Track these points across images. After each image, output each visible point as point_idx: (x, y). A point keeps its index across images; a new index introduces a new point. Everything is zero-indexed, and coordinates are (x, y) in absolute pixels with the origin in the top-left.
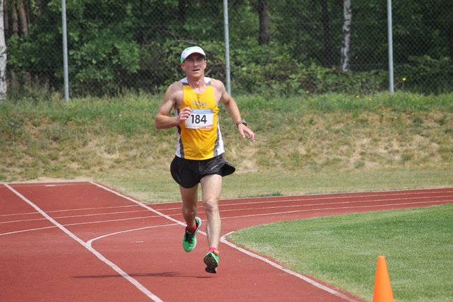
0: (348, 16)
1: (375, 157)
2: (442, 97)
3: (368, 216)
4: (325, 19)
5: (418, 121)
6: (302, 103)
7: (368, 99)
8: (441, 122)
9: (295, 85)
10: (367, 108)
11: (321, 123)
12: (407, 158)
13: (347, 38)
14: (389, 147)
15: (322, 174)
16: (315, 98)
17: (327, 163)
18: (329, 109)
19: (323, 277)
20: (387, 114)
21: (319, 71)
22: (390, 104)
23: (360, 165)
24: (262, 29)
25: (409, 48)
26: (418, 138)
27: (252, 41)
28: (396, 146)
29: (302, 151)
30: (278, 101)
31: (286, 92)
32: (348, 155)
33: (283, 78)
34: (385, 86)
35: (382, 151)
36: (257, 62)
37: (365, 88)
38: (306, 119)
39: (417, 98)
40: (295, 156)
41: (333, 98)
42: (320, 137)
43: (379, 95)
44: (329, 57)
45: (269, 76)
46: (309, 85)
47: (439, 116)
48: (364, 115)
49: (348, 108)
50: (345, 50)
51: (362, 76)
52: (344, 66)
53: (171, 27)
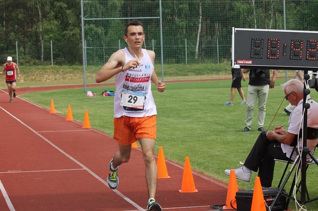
0: (43, 49)
1: (49, 79)
2: (63, 66)
3: (48, 92)
4: (38, 50)
5: (58, 72)
6: (33, 68)
7: (47, 67)
8: (63, 72)
9: (32, 64)
10: (47, 69)
11: (37, 72)
12: (56, 79)
13: (43, 54)
14: (52, 77)
15: (38, 83)
16: (36, 67)
17: (39, 80)
18: (39, 69)
19: (40, 104)
20: (51, 70)
21: (37, 61)
22: (52, 68)
23: (46, 81)
24: (24, 52)
25: (55, 56)
26: (58, 75)
27: (23, 55)
28: (53, 77)
29: (34, 78)
30: (28, 67)
31: (30, 65)
32: (43, 79)
33: (29, 62)
34: (51, 64)
35: (50, 78)
36: (24, 59)
37: (47, 65)
38: (34, 71)
39: (57, 66)
40: (32, 79)
41: (40, 67)
42: (37, 75)
43: (50, 66)
44: (39, 58)
45: (26, 62)
46: (35, 64)
47: (62, 70)
48: (47, 70)
49: (43, 69)
50: (42, 57)
51: (46, 62)
52: (42, 60)
53: (5, 52)
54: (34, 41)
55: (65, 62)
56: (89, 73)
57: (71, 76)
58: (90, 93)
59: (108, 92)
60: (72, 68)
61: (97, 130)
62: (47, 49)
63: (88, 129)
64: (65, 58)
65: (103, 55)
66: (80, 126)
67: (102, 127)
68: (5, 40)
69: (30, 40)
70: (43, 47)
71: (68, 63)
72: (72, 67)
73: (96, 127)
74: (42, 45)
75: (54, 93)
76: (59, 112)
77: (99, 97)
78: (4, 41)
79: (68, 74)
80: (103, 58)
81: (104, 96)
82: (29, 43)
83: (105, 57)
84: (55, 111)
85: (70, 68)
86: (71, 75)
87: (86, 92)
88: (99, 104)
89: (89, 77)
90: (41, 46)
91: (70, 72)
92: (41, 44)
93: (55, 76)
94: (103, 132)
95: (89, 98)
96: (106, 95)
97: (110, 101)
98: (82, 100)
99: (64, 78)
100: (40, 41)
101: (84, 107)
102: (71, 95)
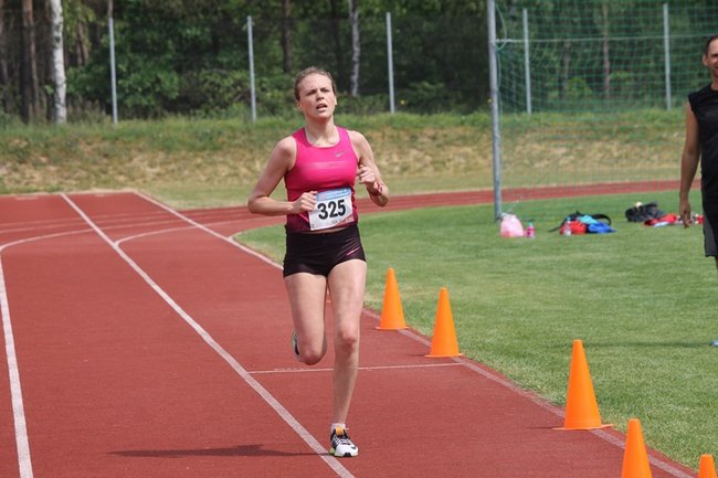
0: (357, 49)
2: (434, 117)
4: (338, 50)
5: (414, 138)
7: (372, 119)
8: (434, 138)
10: (372, 127)
12: (404, 169)
13: (357, 67)
14: (390, 159)
20: (388, 131)
22: (390, 123)
24: (285, 60)
26: (414, 152)
27: (277, 70)
28: (395, 158)
34: (387, 108)
36: (279, 88)
37: (372, 110)
39: (413, 118)
43: (382, 116)
47: (431, 133)
50: (355, 78)
51: (370, 99)
52: (355, 92)
53: (206, 59)
54: (322, 16)
55: (446, 98)
56: (539, 141)
57: (466, 156)
58: (512, 225)
59: (587, 220)
60: (473, 124)
61: (479, 363)
62: (373, 45)
63: (447, 360)
64: (448, 79)
65: (600, 71)
66: (420, 351)
67: (505, 351)
68: (205, 11)
69: (306, 9)
70: (356, 38)
71: (459, 102)
72: (471, 117)
73: (479, 356)
74: (356, 33)
77: (545, 237)
78: (201, 16)
79: (453, 148)
80: (600, 80)
81: (568, 233)
82: (302, 27)
83: (609, 78)
85: (462, 123)
86: (469, 150)
87: (499, 219)
88: (531, 267)
89: (541, 159)
90: (349, 37)
91: (464, 140)
92: (351, 28)
93: (402, 153)
94: (500, 374)
95: (507, 242)
96: (574, 232)
97: (580, 255)
98: (477, 248)
99: (439, 165)
100: (346, 16)
101: (470, 277)
102: (440, 233)
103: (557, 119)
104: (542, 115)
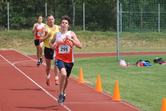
0: (74, 13)
2: (95, 32)
5: (90, 38)
7: (79, 32)
8: (95, 38)
10: (78, 34)
12: (87, 46)
13: (74, 18)
14: (83, 43)
20: (83, 36)
22: (84, 33)
25: (88, 20)
26: (90, 41)
28: (85, 43)
34: (83, 29)
37: (78, 30)
39: (90, 32)
43: (81, 31)
47: (95, 36)
48: (78, 36)
50: (74, 21)
51: (77, 27)
52: (73, 24)
53: (33, 14)
54: (65, 4)
55: (98, 27)
56: (124, 40)
57: (104, 43)
58: (123, 63)
59: (144, 62)
60: (106, 34)
61: (127, 103)
62: (79, 13)
63: (117, 101)
64: (98, 22)
66: (109, 99)
67: (134, 100)
70: (74, 9)
71: (101, 28)
72: (105, 32)
73: (127, 100)
75: (85, 61)
76: (87, 82)
77: (132, 67)
81: (139, 66)
82: (59, 6)
83: (142, 23)
84: (84, 81)
85: (103, 34)
86: (105, 41)
87: (118, 61)
88: (132, 75)
89: (124, 44)
90: (73, 9)
91: (103, 39)
92: (73, 7)
93: (86, 42)
94: (134, 106)
95: (122, 68)
96: (140, 65)
97: (144, 72)
98: (114, 69)
99: (96, 45)
100: (71, 4)
101: (115, 77)
102: (103, 64)
103: (129, 34)
104: (124, 32)
